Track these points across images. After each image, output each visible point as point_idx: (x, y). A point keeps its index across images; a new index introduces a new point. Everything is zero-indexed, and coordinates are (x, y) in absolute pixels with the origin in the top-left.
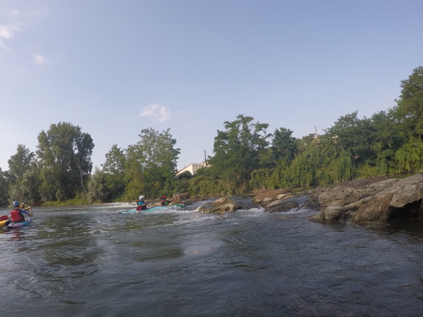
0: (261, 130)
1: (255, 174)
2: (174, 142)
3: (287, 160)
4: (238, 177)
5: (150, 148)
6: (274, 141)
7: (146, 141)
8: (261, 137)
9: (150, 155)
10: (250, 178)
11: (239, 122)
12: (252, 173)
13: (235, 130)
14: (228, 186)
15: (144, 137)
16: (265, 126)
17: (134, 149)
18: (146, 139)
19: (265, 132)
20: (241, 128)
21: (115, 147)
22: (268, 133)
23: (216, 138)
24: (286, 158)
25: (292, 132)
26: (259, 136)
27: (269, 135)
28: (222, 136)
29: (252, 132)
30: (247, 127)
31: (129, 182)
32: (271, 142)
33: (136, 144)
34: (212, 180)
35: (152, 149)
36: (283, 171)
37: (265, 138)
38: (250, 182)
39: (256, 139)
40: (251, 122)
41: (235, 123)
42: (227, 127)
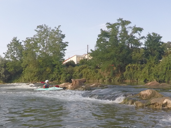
0: (136, 32)
1: (129, 67)
2: (63, 36)
3: (155, 60)
4: (115, 68)
5: (44, 41)
6: (146, 43)
7: (40, 35)
8: (135, 38)
9: (44, 46)
10: (125, 71)
11: (118, 24)
12: (127, 67)
13: (115, 31)
14: (106, 75)
15: (39, 32)
16: (141, 30)
17: (31, 41)
18: (40, 33)
19: (140, 35)
20: (120, 29)
21: (15, 39)
22: (142, 36)
23: (99, 36)
24: (155, 57)
25: (161, 37)
26: (134, 37)
27: (143, 38)
28: (104, 34)
29: (129, 34)
30: (125, 29)
31: (26, 67)
32: (144, 43)
33: (32, 37)
34: (93, 69)
35: (45, 41)
36: (152, 68)
37: (139, 39)
38: (125, 73)
39: (131, 39)
40: (129, 25)
41: (115, 25)
42: (108, 27)
